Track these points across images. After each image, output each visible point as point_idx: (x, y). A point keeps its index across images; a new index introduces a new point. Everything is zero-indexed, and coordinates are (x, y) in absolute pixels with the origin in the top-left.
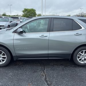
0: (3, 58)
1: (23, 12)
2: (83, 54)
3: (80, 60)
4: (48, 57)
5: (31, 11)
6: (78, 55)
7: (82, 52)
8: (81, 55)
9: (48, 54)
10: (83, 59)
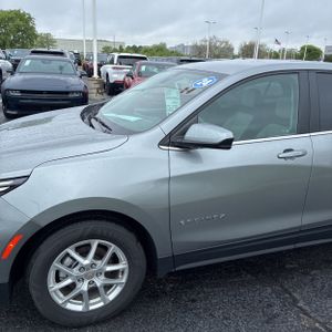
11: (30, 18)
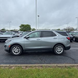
0: (18, 51)
1: (20, 27)
2: (59, 48)
3: (57, 51)
4: (41, 50)
5: (27, 26)
6: (56, 49)
7: (58, 47)
8: (58, 49)
9: (41, 48)
10: (59, 51)
11: (30, 26)
